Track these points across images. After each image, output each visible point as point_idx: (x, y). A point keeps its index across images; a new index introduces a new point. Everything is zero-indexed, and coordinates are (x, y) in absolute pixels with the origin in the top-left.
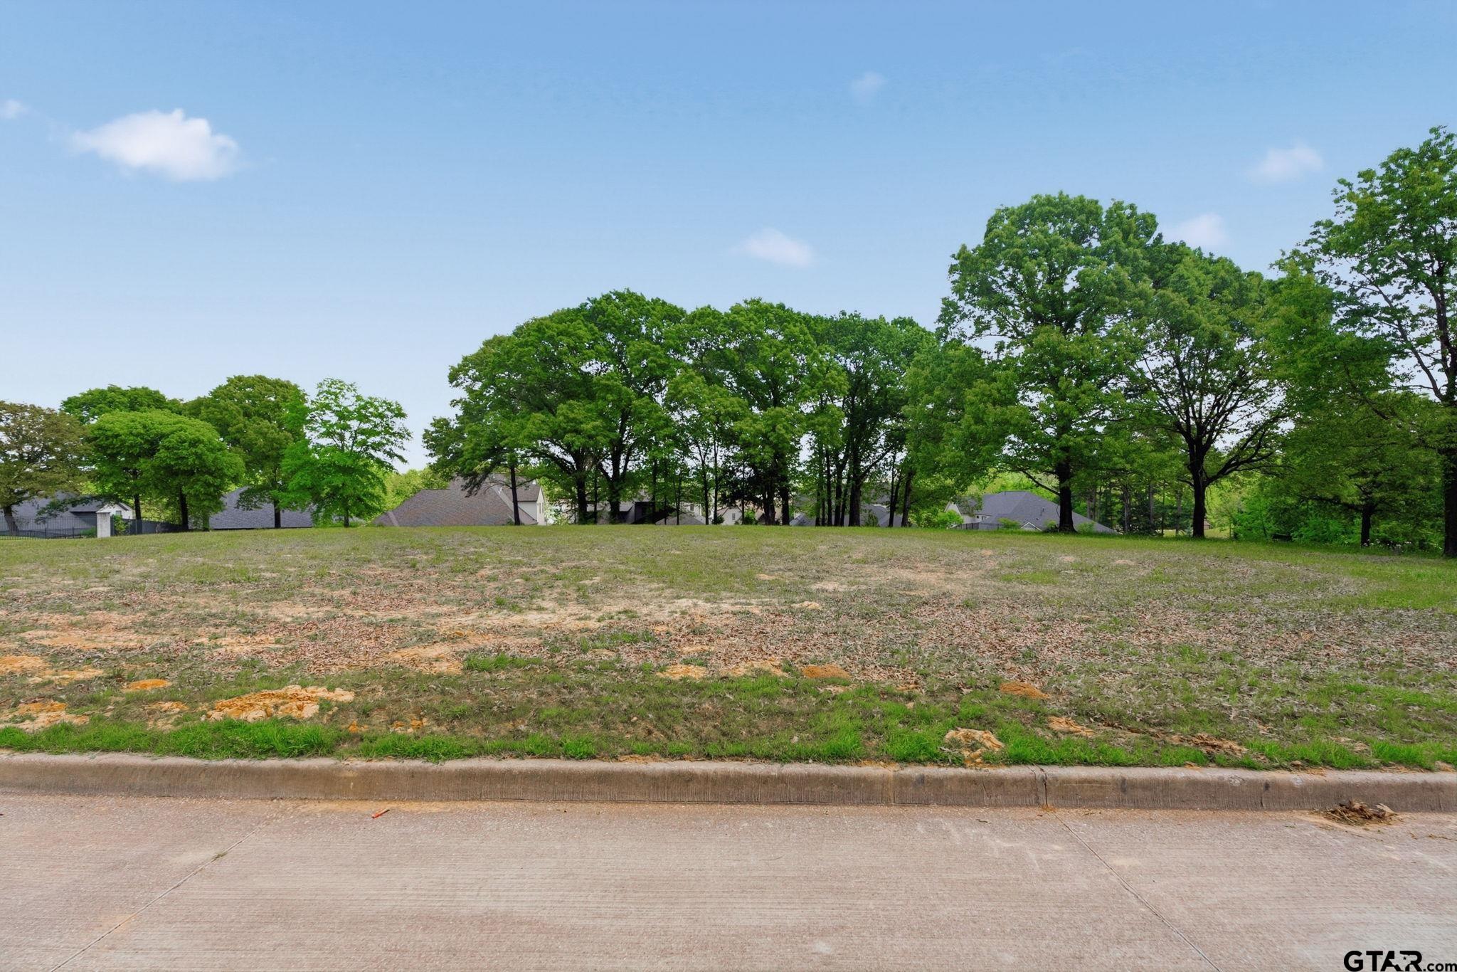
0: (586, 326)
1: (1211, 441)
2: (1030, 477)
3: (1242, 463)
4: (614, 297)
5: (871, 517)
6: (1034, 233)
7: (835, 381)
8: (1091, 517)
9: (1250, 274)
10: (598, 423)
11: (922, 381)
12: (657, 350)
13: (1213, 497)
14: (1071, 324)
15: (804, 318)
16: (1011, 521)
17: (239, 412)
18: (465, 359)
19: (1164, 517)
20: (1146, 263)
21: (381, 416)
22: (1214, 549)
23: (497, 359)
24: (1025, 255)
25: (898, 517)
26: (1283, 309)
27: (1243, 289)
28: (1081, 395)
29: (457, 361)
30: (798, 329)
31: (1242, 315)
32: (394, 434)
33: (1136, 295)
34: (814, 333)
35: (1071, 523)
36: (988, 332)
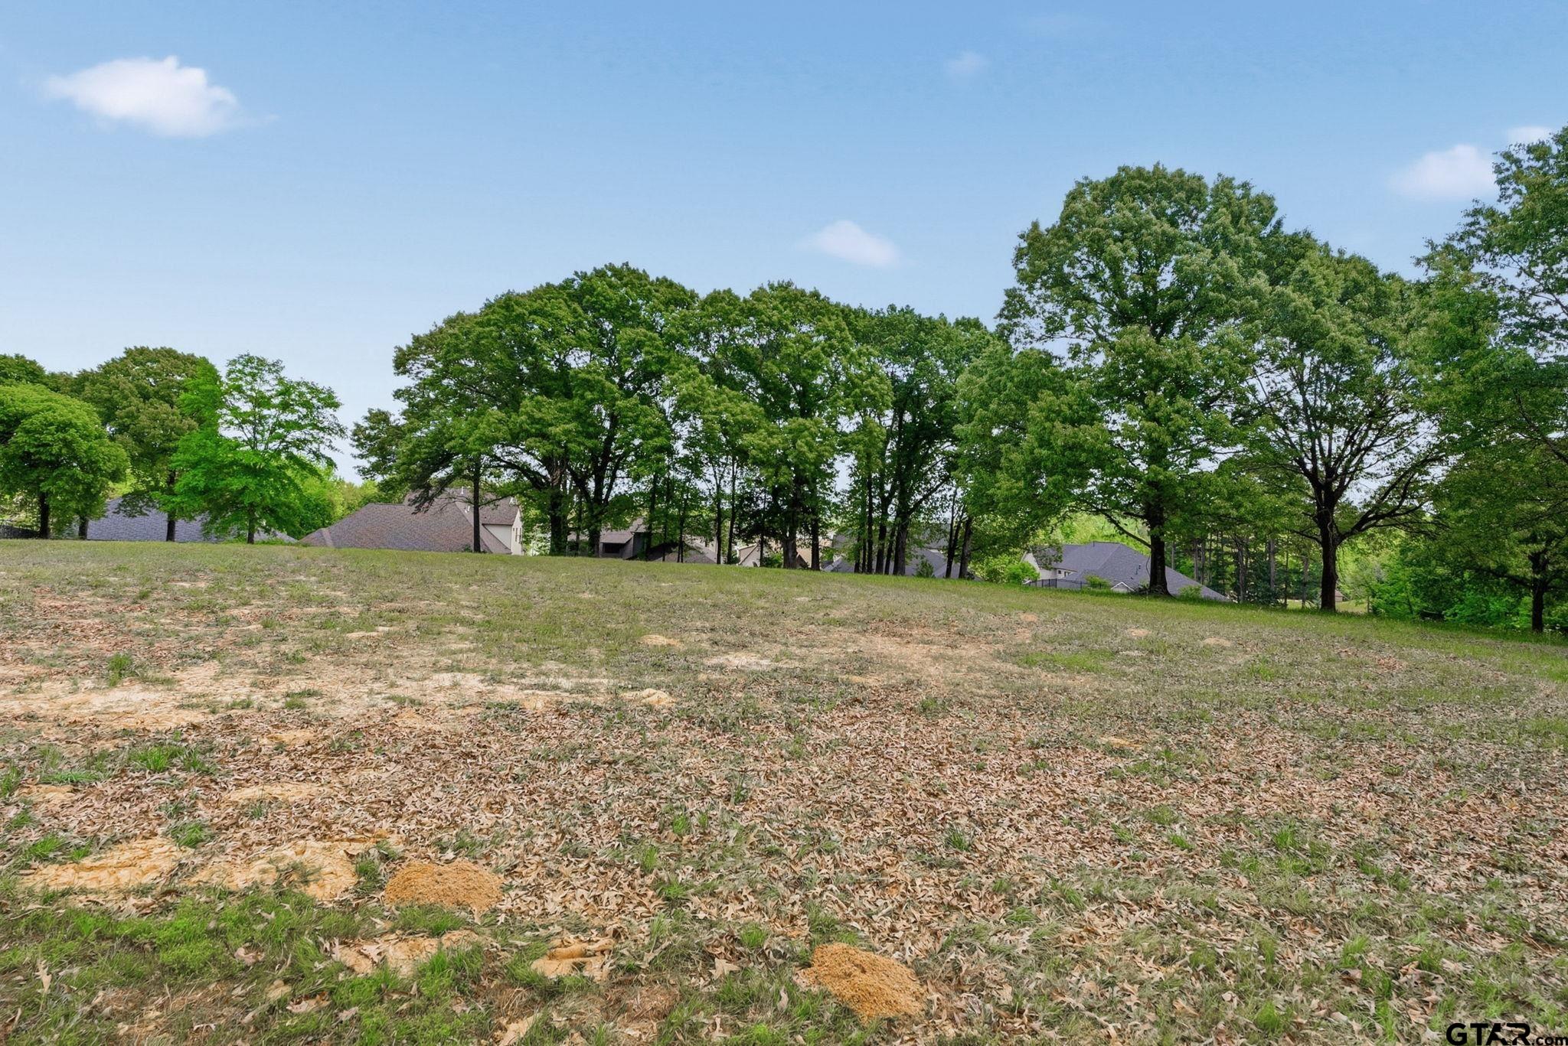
0: (569, 306)
1: (1343, 488)
2: (1112, 521)
3: (1383, 517)
4: (609, 273)
5: (924, 565)
6: (1119, 212)
7: (876, 390)
8: (1199, 579)
9: (1390, 277)
10: (571, 426)
11: (976, 391)
12: (655, 339)
13: (1347, 560)
14: (1167, 329)
15: (843, 311)
16: (1098, 580)
17: (132, 392)
18: (417, 339)
19: (1287, 585)
20: (1262, 256)
21: (307, 404)
22: (1347, 627)
23: (454, 341)
24: (1108, 237)
25: (956, 567)
26: (1434, 316)
27: (1380, 296)
28: (1173, 416)
29: (406, 342)
30: (833, 323)
31: (1381, 325)
32: (322, 429)
33: (1247, 293)
34: (855, 332)
35: (1164, 584)
36: (1062, 333)
